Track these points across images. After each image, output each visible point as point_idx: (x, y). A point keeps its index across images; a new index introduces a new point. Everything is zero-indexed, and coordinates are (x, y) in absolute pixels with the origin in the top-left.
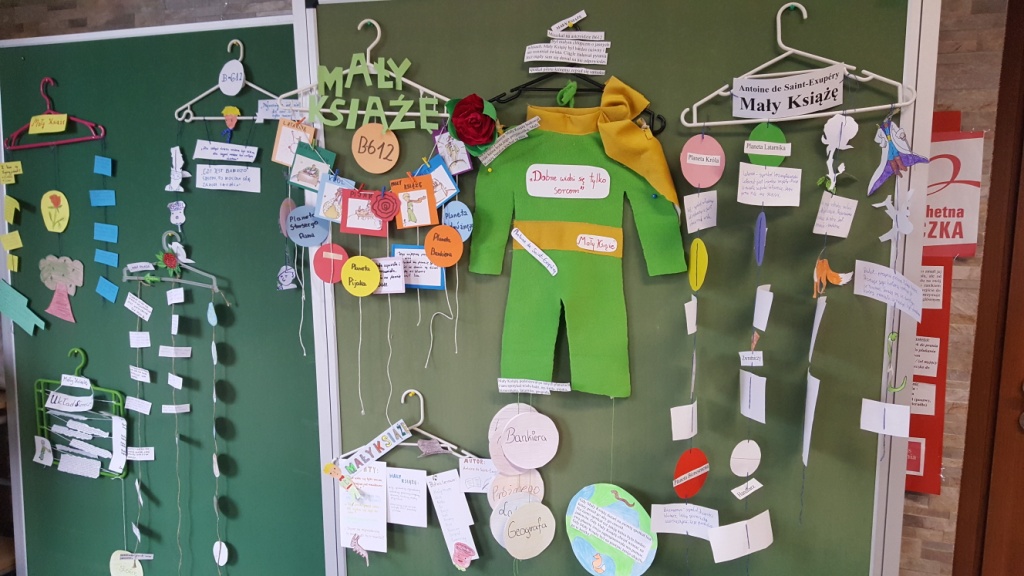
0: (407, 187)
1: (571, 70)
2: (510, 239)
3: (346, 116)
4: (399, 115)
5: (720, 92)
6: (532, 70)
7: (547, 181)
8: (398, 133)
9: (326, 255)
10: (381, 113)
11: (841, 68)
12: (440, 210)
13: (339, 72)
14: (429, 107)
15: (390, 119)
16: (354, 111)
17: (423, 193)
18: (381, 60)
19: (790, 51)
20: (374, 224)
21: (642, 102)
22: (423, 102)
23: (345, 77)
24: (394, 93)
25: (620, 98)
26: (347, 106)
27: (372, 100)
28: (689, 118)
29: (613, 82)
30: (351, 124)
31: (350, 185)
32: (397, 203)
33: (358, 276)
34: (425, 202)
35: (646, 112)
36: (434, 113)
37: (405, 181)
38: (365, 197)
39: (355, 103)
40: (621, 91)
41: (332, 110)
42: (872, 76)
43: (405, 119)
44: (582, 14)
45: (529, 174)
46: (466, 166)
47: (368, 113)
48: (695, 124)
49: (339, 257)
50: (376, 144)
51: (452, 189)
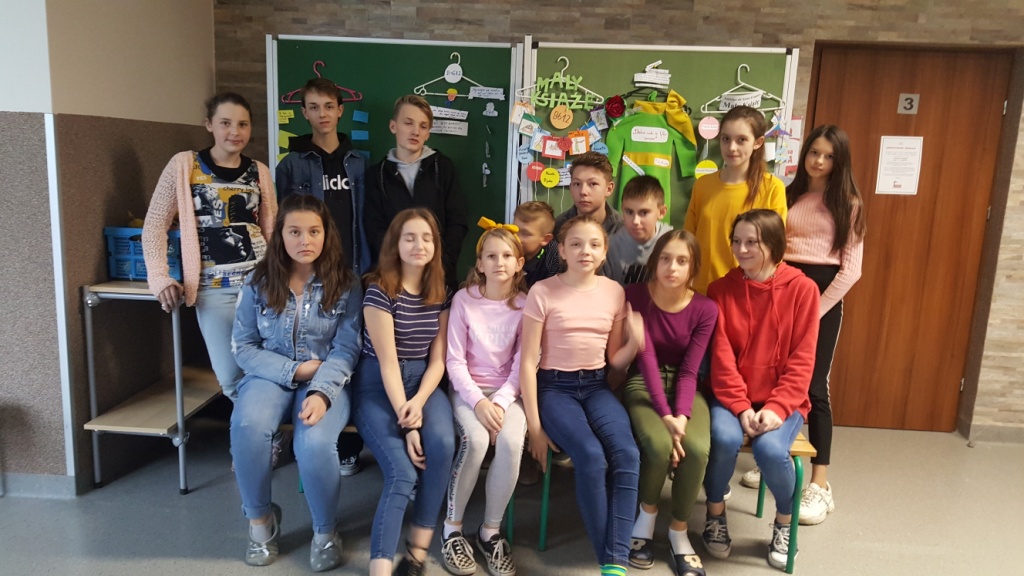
0: (576, 136)
1: (654, 86)
2: (621, 161)
3: (549, 102)
4: (575, 102)
5: (716, 99)
6: (637, 85)
7: (641, 134)
8: (573, 111)
9: (533, 167)
10: (567, 101)
11: (761, 92)
12: (591, 146)
13: (548, 80)
14: (590, 99)
15: (571, 104)
16: (553, 99)
17: (583, 138)
18: (568, 76)
19: (743, 84)
20: (558, 153)
21: (684, 101)
22: (587, 96)
23: (550, 83)
24: (572, 92)
25: (674, 99)
26: (550, 97)
27: (562, 94)
28: (704, 109)
29: (673, 92)
30: (552, 105)
31: (548, 134)
32: (571, 143)
33: (549, 178)
34: (584, 143)
35: (685, 106)
36: (592, 101)
37: (576, 133)
38: (555, 140)
39: (553, 95)
40: (676, 97)
41: (542, 98)
42: (771, 96)
43: (578, 104)
44: (660, 62)
45: (633, 130)
46: (606, 127)
47: (560, 100)
48: (706, 112)
49: (541, 169)
50: (562, 115)
51: (598, 136)
